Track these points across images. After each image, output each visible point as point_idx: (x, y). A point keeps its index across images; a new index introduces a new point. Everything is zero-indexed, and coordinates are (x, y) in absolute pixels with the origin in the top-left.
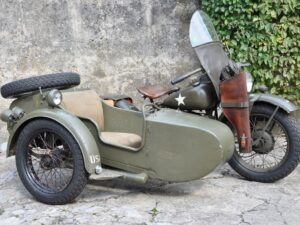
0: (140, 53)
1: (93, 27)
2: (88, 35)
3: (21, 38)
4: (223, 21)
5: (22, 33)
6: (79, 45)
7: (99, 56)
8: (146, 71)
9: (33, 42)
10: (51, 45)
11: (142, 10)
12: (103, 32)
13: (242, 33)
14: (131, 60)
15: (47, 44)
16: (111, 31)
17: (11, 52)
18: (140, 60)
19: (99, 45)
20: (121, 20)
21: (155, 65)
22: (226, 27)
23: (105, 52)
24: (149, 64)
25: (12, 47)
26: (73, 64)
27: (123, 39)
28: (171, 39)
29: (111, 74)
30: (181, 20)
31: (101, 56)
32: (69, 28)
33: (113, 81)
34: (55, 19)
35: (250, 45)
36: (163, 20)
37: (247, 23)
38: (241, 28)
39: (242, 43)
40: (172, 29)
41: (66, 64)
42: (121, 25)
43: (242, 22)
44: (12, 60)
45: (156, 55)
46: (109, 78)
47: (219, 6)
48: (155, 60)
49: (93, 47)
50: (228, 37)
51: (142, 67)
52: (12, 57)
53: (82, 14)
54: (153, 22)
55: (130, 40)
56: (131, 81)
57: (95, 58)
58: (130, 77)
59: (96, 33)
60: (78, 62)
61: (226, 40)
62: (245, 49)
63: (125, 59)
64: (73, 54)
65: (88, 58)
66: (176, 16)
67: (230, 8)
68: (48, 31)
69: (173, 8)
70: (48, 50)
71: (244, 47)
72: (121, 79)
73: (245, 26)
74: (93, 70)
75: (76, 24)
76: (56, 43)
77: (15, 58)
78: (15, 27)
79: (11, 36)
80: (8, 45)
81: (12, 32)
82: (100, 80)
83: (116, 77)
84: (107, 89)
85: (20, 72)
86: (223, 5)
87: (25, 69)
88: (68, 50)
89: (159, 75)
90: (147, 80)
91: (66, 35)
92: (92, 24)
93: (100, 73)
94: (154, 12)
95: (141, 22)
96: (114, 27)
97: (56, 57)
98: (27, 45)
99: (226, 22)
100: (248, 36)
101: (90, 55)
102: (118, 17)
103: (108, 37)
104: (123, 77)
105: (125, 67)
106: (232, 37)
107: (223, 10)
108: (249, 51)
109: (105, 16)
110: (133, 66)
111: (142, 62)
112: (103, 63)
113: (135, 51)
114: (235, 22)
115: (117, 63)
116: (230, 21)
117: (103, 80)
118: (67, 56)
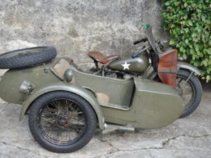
0: (109, 20)
2: (67, 0)
6: (58, 7)
7: (74, 19)
8: (113, 36)
9: (19, 1)
10: (34, 5)
13: (199, 16)
14: (101, 24)
15: (31, 4)
18: (109, 25)
19: (75, 9)
21: (122, 31)
22: (185, 9)
23: (80, 15)
24: (116, 29)
26: (52, 23)
27: (96, 6)
28: (138, 10)
29: (83, 35)
31: (76, 19)
33: (84, 41)
35: (204, 27)
37: (205, 7)
38: (198, 11)
39: (197, 24)
43: (200, 6)
45: (123, 22)
46: (81, 38)
48: (121, 26)
49: (69, 10)
50: (185, 17)
51: (110, 31)
55: (102, 8)
56: (100, 43)
57: (70, 20)
58: (99, 39)
60: (56, 22)
61: (183, 20)
62: (199, 31)
63: (96, 23)
64: (52, 15)
65: (65, 20)
70: (31, 9)
71: (198, 29)
72: (91, 40)
73: (202, 9)
74: (68, 30)
76: (38, 4)
77: (3, 13)
82: (74, 39)
83: (87, 38)
84: (79, 47)
85: (6, 26)
87: (11, 23)
88: (48, 11)
89: (124, 39)
90: (113, 43)
93: (74, 34)
97: (38, 16)
98: (14, 3)
99: (185, 5)
100: (204, 20)
101: (67, 17)
104: (93, 38)
105: (96, 30)
106: (189, 17)
108: (202, 32)
110: (102, 30)
111: (110, 27)
112: (77, 25)
113: (105, 18)
114: (194, 5)
115: (89, 26)
116: (189, 4)
117: (76, 39)
118: (47, 16)
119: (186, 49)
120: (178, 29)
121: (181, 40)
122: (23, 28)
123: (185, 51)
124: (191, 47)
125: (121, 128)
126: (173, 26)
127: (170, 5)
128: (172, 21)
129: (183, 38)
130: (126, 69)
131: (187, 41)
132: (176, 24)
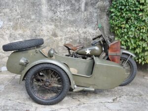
0: (77, 26)
1: (53, 10)
2: (50, 14)
3: (15, 13)
4: (123, 13)
5: (16, 11)
6: (45, 19)
8: (79, 36)
9: (22, 16)
10: (31, 18)
11: (80, 3)
12: (58, 13)
13: (133, 21)
14: (72, 29)
15: (29, 17)
16: (62, 13)
17: (10, 20)
18: (77, 30)
19: (56, 20)
20: (68, 8)
21: (85, 33)
22: (124, 17)
23: (58, 24)
24: (81, 32)
25: (10, 17)
26: (42, 29)
27: (68, 18)
28: (94, 20)
29: (61, 36)
30: (100, 10)
31: (56, 26)
32: (41, 10)
33: (61, 39)
34: (33, 4)
35: (136, 28)
36: (91, 9)
37: (136, 16)
38: (132, 18)
39: (132, 26)
40: (95, 15)
41: (38, 29)
42: (68, 10)
43: (133, 15)
44: (10, 24)
45: (85, 28)
46: (59, 38)
47: (121, 5)
48: (84, 30)
49: (52, 21)
50: (124, 22)
51: (77, 33)
52: (10, 23)
53: (48, 2)
54: (86, 10)
55: (72, 19)
56: (71, 40)
57: (53, 27)
58: (71, 38)
59: (55, 13)
60: (44, 28)
61: (123, 24)
62: (133, 30)
63: (69, 28)
64: (42, 24)
65: (49, 27)
66: (98, 7)
67: (127, 7)
68: (30, 11)
69: (97, 3)
70: (29, 21)
71: (133, 29)
73: (134, 17)
74: (51, 33)
75: (45, 8)
76: (33, 17)
77: (11, 23)
78: (13, 7)
79: (10, 12)
80: (9, 16)
81: (11, 10)
82: (55, 38)
83: (63, 38)
84: (58, 43)
85: (13, 31)
86: (123, 5)
87: (16, 29)
88: (39, 21)
89: (86, 38)
90: (80, 41)
91: (39, 13)
92: (53, 8)
93: (55, 35)
94: (86, 4)
95: (79, 10)
96: (64, 11)
97: (33, 25)
98: (18, 17)
99: (124, 14)
100: (136, 23)
101: (51, 25)
102: (67, 6)
103: (61, 16)
104: (67, 38)
105: (69, 32)
106: (127, 22)
107: (123, 7)
108: (135, 31)
109: (60, 5)
110: (72, 32)
111: (78, 31)
112: (57, 29)
113: (75, 25)
114: (129, 15)
115: (64, 30)
116: (126, 14)
117: (56, 38)
118: (38, 24)
119: (125, 42)
120: (120, 30)
121: (122, 37)
122: (23, 32)
123: (125, 44)
124: (129, 41)
125: (86, 89)
126: (117, 28)
127: (115, 15)
128: (116, 25)
129: (124, 35)
130: (88, 54)
131: (126, 37)
132: (118, 27)
